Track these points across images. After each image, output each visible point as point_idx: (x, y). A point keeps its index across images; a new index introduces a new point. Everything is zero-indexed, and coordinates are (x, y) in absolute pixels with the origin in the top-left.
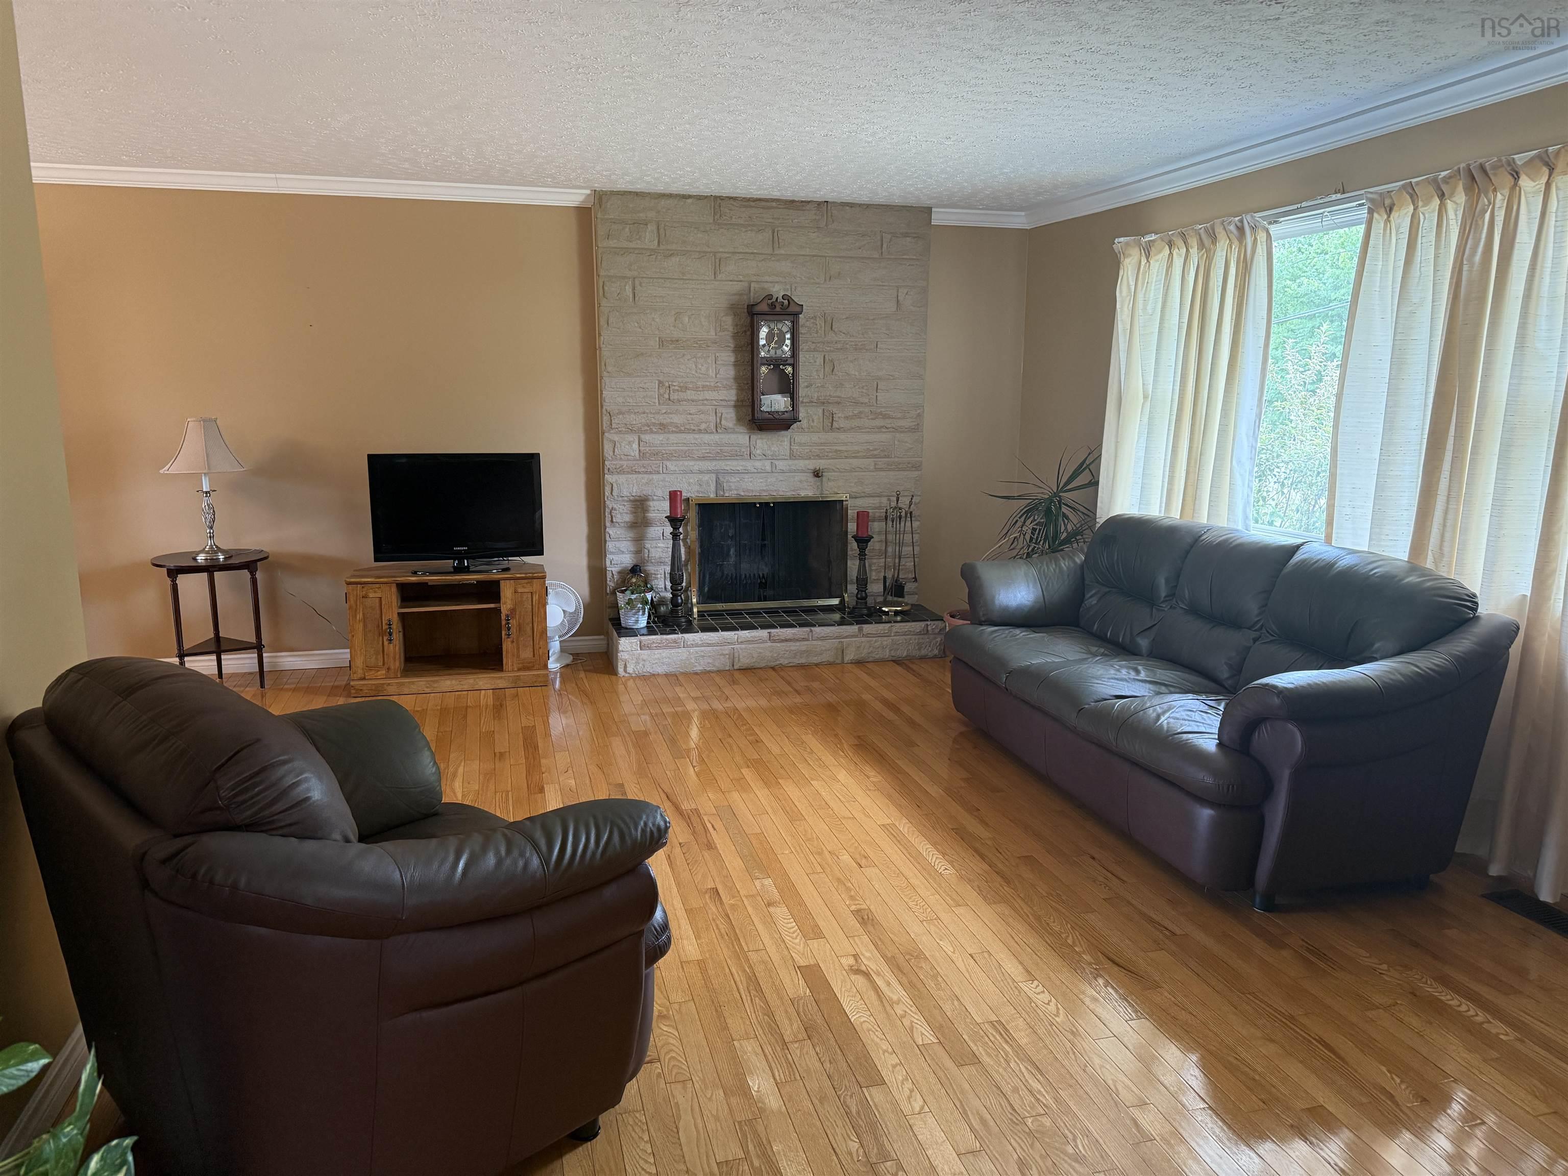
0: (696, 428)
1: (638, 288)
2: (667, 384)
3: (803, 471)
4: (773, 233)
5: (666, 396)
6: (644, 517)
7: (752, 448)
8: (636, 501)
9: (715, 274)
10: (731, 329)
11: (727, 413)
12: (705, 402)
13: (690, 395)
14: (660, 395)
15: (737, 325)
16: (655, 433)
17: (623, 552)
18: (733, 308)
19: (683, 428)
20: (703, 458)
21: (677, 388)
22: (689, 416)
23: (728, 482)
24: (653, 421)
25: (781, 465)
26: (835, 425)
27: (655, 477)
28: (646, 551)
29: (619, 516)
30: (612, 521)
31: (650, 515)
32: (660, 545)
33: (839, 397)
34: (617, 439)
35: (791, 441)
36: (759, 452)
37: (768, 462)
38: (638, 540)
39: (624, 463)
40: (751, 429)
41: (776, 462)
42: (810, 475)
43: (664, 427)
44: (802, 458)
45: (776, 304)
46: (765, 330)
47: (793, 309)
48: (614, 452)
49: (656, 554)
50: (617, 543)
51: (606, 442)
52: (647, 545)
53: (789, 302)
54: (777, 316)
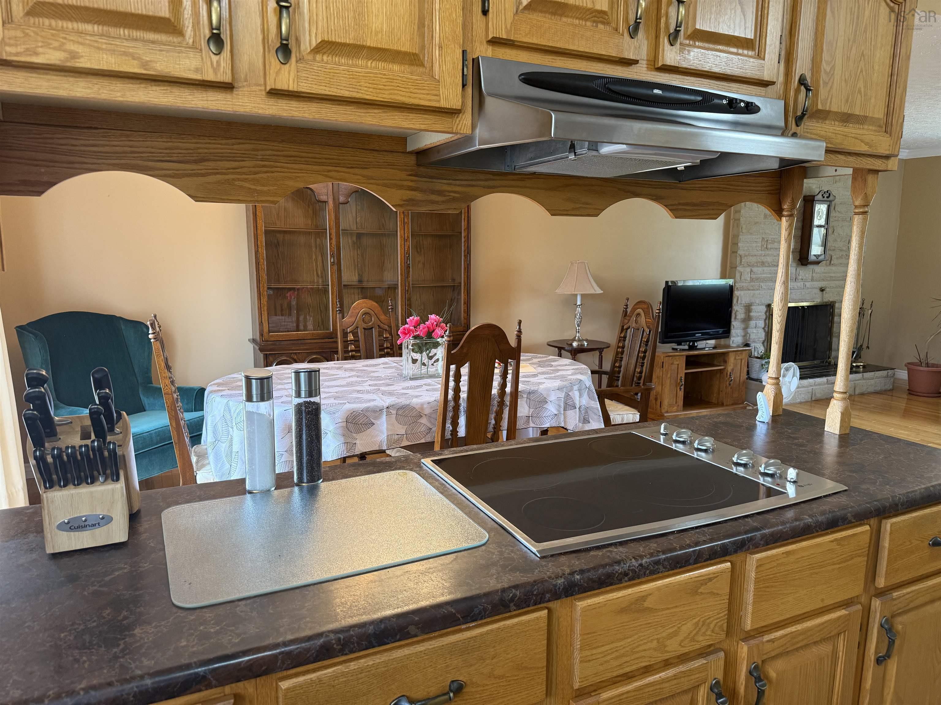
2: (766, 240)
3: (816, 288)
5: (765, 246)
6: (749, 315)
7: (797, 275)
8: (746, 306)
13: (776, 245)
14: (762, 246)
16: (759, 267)
17: (738, 336)
21: (770, 242)
24: (759, 260)
25: (808, 284)
26: (832, 262)
27: (756, 292)
28: (749, 335)
29: (739, 315)
30: (735, 318)
31: (752, 314)
32: (754, 331)
33: (835, 247)
34: (742, 271)
35: (813, 271)
36: (800, 277)
37: (802, 283)
38: (745, 329)
39: (744, 284)
40: (798, 265)
41: (806, 283)
42: (818, 290)
43: (763, 264)
44: (816, 281)
45: (824, 195)
46: (816, 209)
47: (831, 198)
48: (741, 278)
49: (753, 336)
50: (736, 331)
51: (737, 273)
52: (749, 332)
53: (830, 194)
54: (822, 202)
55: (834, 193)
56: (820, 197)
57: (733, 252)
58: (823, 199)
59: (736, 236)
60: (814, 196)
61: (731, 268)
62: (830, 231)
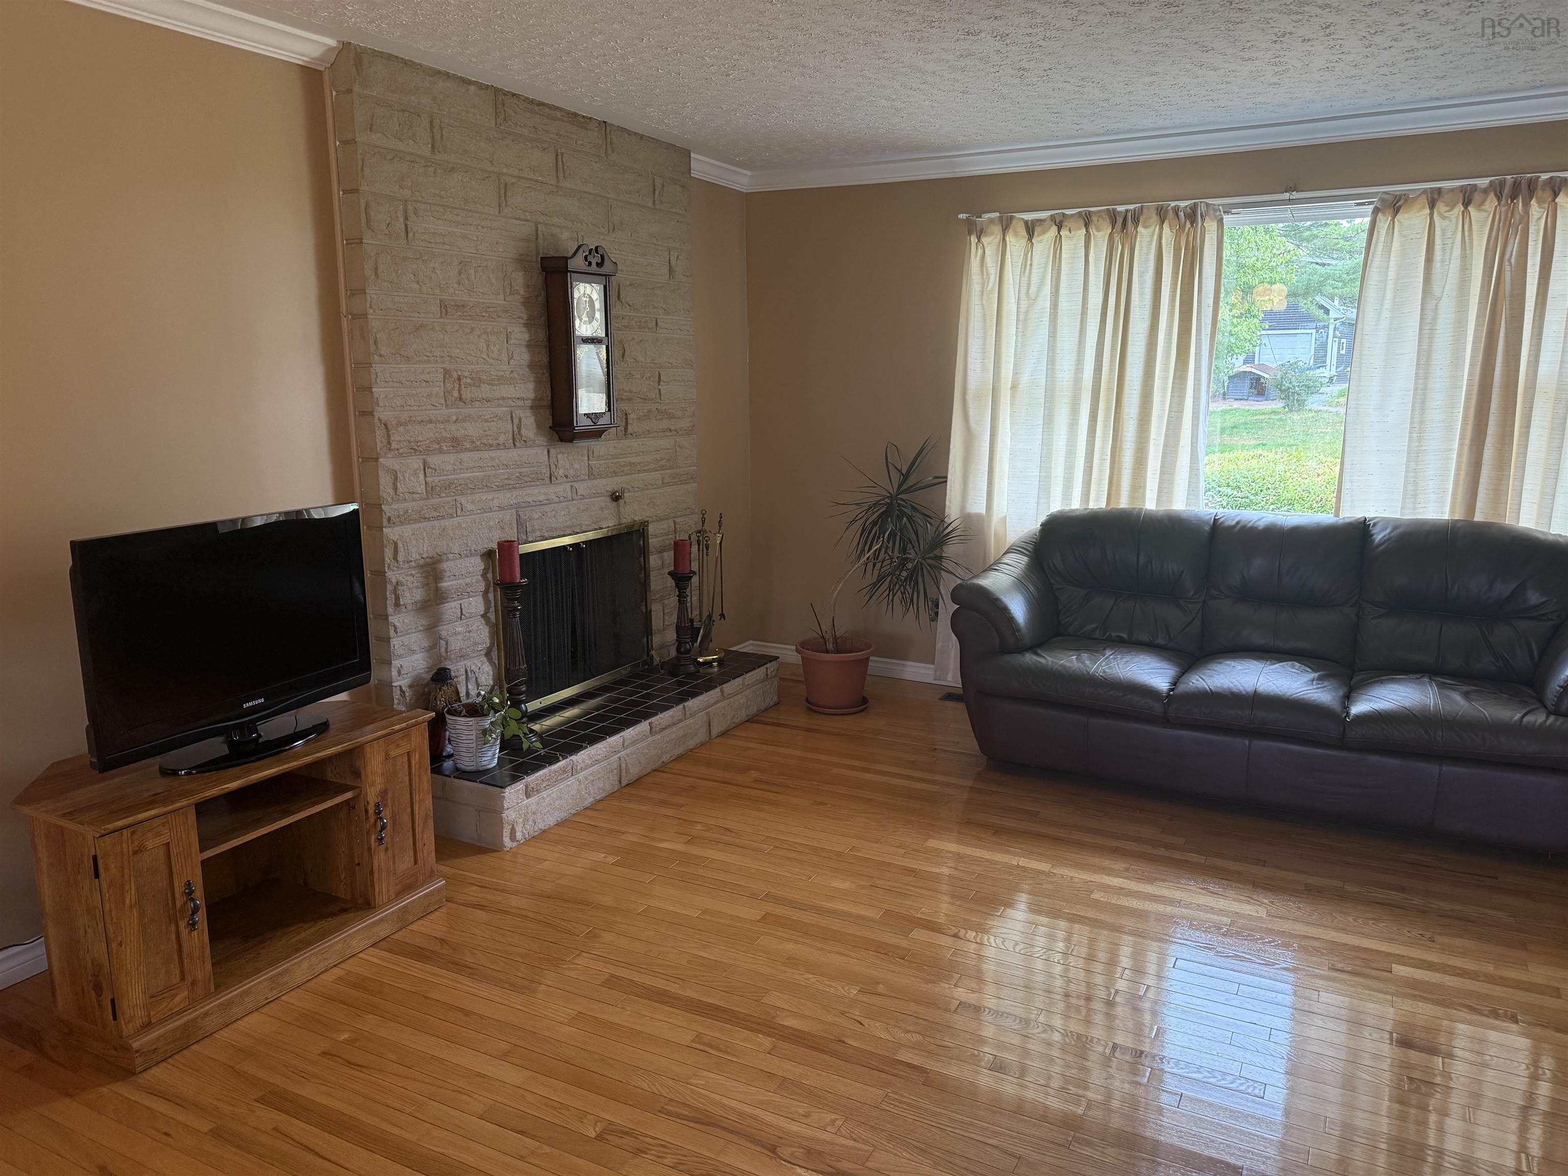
0: (494, 442)
1: (412, 217)
2: (455, 375)
3: (602, 495)
4: (557, 155)
5: (456, 394)
6: (437, 590)
7: (553, 467)
8: (426, 565)
9: (500, 206)
10: (522, 292)
11: (526, 417)
12: (501, 402)
13: (485, 390)
14: (447, 394)
15: (528, 286)
16: (447, 452)
17: (413, 652)
18: (521, 261)
19: (478, 443)
20: (501, 488)
21: (469, 381)
22: (485, 424)
23: (531, 519)
24: (444, 434)
25: (582, 487)
26: (630, 430)
27: (447, 523)
28: (443, 642)
29: (407, 594)
30: (397, 604)
31: (444, 584)
32: (459, 629)
33: (631, 392)
34: (397, 467)
35: (590, 454)
36: (561, 472)
37: (568, 486)
38: (432, 628)
39: (409, 505)
40: (551, 441)
41: (576, 485)
42: (608, 499)
43: (456, 443)
44: (600, 476)
45: (590, 258)
46: (576, 295)
47: (607, 268)
48: (395, 489)
49: (456, 644)
50: (405, 639)
51: (381, 473)
52: (444, 634)
53: (602, 257)
54: (588, 276)
55: (613, 254)
56: (577, 263)
57: (363, 414)
58: (589, 269)
59: (365, 366)
60: (566, 259)
61: (366, 460)
62: (616, 353)
